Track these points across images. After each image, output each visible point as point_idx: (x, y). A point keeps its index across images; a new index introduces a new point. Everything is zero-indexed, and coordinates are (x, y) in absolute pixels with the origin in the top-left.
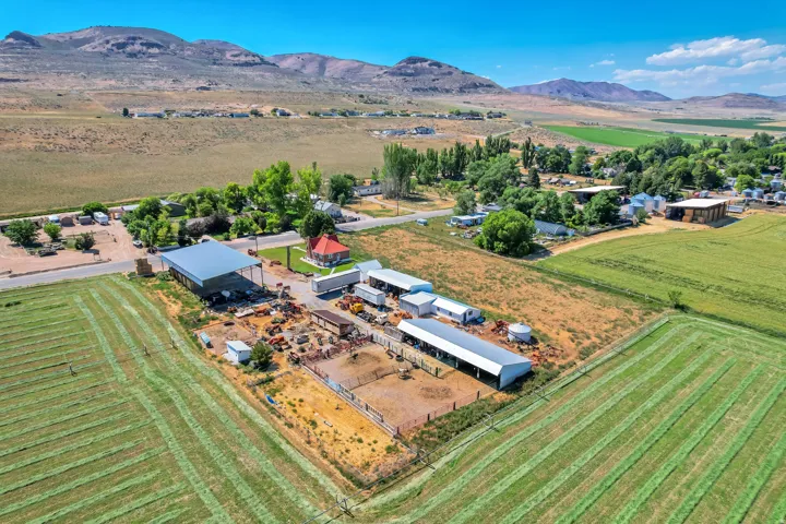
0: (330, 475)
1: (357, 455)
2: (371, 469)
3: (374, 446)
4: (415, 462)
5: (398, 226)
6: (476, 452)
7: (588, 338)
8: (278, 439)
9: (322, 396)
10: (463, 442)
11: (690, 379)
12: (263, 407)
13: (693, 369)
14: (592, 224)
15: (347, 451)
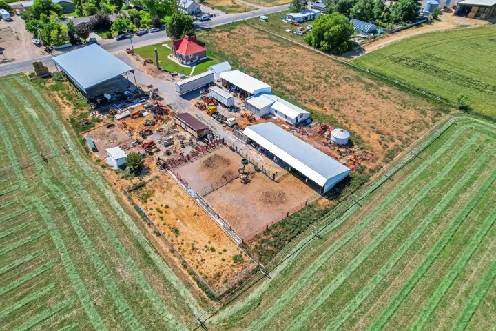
0: (189, 285)
1: (211, 264)
2: (222, 279)
3: (224, 254)
4: (255, 271)
5: (245, 23)
6: (303, 260)
7: (393, 141)
8: (148, 248)
9: (183, 201)
10: (294, 250)
11: (469, 184)
12: (137, 213)
13: (472, 173)
14: (396, 22)
15: (203, 260)
